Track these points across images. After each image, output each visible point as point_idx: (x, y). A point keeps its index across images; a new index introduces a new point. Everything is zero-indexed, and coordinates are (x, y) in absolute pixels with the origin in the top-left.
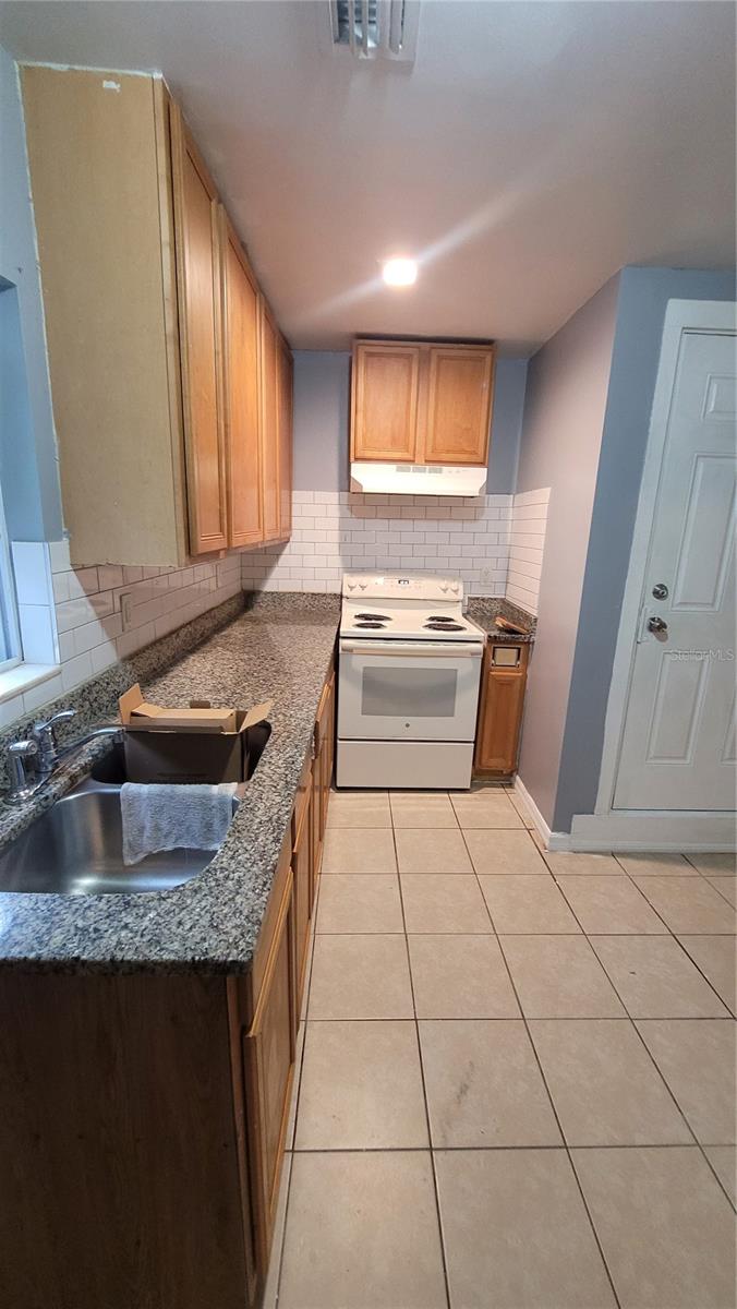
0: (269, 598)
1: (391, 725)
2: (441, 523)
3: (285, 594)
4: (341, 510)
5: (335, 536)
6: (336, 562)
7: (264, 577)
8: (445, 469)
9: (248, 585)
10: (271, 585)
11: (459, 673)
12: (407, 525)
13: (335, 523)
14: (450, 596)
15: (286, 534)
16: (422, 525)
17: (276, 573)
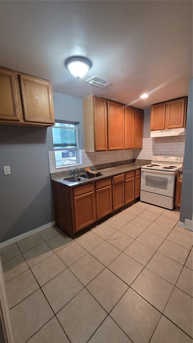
0: (138, 160)
1: (152, 189)
2: (178, 143)
3: (141, 160)
4: (153, 141)
5: (151, 147)
6: (152, 153)
7: (137, 156)
8: (173, 130)
9: (134, 158)
10: (138, 158)
11: (168, 179)
12: (169, 144)
13: (151, 144)
14: (178, 161)
15: (141, 147)
16: (172, 144)
17: (139, 155)
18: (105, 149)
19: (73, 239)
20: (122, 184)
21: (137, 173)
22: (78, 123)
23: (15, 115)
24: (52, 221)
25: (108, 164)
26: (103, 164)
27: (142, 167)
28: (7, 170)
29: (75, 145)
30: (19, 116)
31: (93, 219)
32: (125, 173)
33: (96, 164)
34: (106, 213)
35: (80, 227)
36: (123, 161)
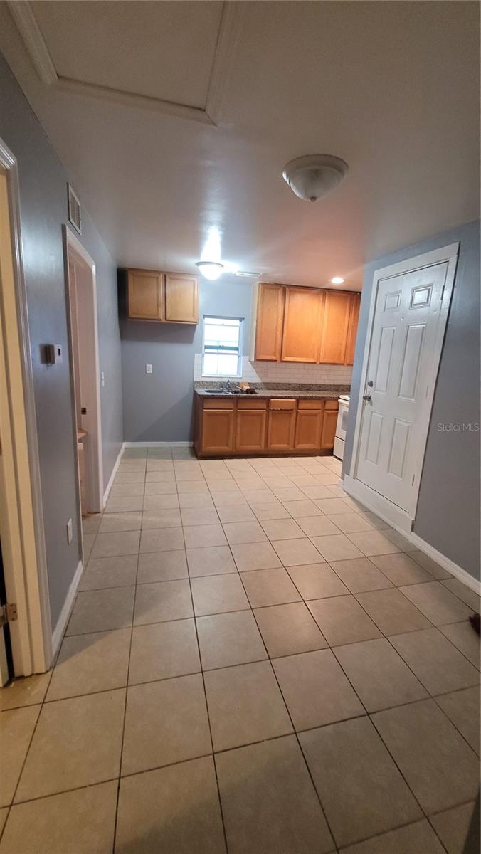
18: (274, 358)
19: (198, 459)
20: (290, 415)
21: (329, 405)
22: (243, 319)
23: (158, 314)
24: (191, 441)
25: (290, 384)
26: (280, 384)
27: (341, 396)
28: (149, 368)
29: (237, 349)
30: (161, 316)
31: (227, 445)
32: (299, 399)
33: (268, 380)
34: (252, 446)
35: (208, 448)
36: (327, 385)
